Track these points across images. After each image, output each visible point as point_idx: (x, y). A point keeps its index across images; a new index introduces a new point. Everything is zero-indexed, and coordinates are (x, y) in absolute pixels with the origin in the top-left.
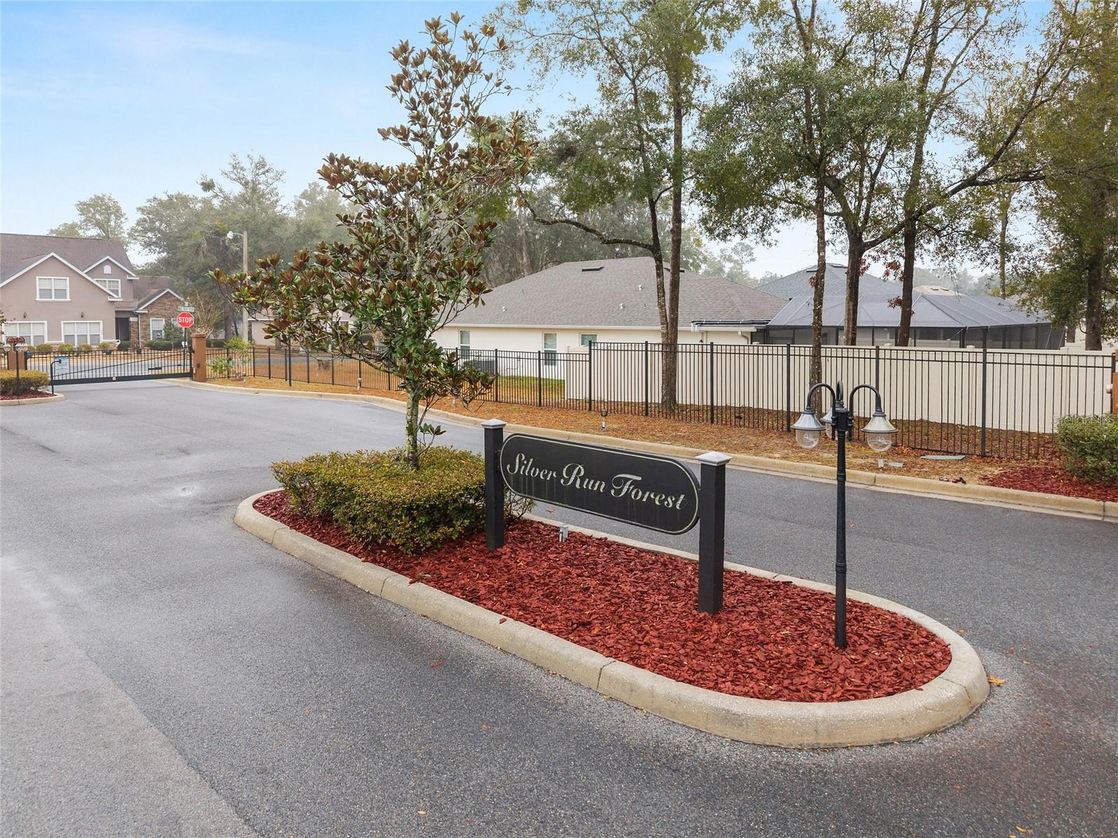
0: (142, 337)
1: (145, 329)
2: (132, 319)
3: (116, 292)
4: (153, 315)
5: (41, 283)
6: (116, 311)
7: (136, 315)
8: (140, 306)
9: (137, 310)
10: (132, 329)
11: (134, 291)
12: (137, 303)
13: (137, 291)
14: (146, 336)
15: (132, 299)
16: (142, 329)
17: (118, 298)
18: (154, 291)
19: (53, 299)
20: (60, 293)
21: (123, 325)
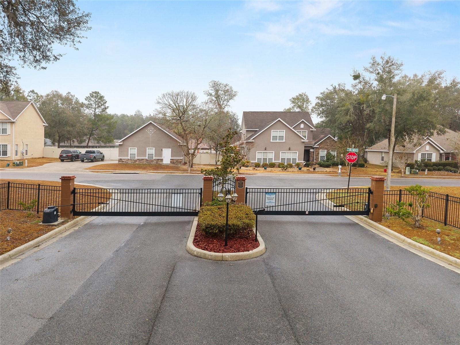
0: (315, 159)
1: (317, 155)
2: (311, 150)
3: (305, 137)
4: (321, 148)
5: (274, 133)
6: (305, 146)
7: (313, 148)
8: (315, 143)
9: (314, 146)
10: (311, 155)
11: (313, 136)
12: (314, 142)
13: (314, 136)
14: (317, 159)
15: (311, 140)
16: (315, 155)
17: (306, 140)
18: (322, 136)
19: (278, 141)
20: (281, 138)
21: (307, 153)
